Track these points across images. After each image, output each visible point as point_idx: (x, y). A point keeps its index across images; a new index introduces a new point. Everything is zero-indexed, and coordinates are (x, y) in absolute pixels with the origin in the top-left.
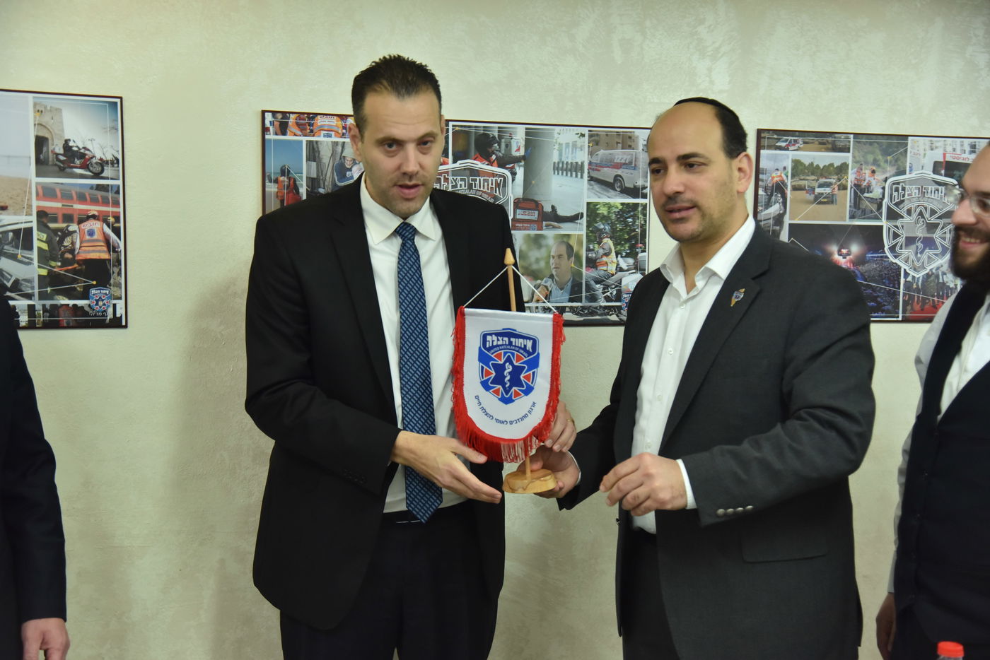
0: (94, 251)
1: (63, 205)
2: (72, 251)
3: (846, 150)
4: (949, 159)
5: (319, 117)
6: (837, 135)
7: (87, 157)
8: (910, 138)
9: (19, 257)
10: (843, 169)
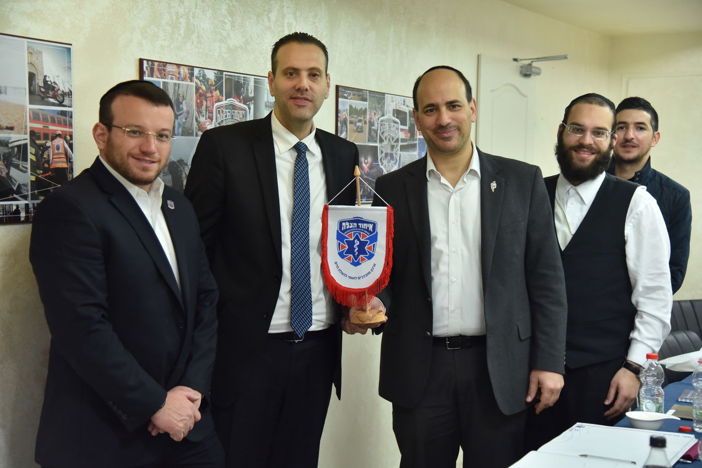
0: (60, 162)
1: (44, 127)
2: (48, 162)
3: (365, 100)
4: (397, 108)
5: (168, 64)
6: (363, 91)
7: (56, 89)
8: (386, 95)
9: (21, 166)
10: (364, 112)
